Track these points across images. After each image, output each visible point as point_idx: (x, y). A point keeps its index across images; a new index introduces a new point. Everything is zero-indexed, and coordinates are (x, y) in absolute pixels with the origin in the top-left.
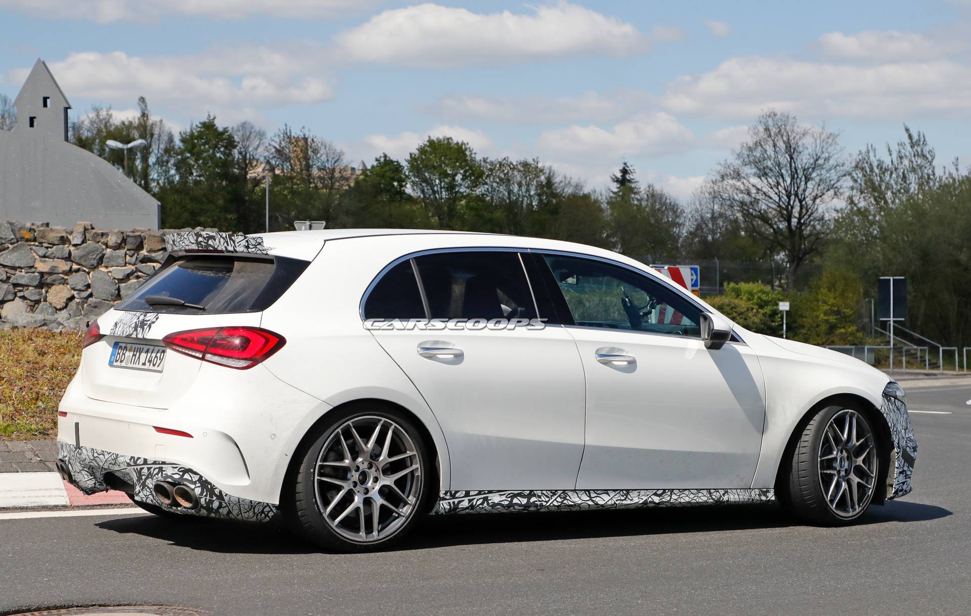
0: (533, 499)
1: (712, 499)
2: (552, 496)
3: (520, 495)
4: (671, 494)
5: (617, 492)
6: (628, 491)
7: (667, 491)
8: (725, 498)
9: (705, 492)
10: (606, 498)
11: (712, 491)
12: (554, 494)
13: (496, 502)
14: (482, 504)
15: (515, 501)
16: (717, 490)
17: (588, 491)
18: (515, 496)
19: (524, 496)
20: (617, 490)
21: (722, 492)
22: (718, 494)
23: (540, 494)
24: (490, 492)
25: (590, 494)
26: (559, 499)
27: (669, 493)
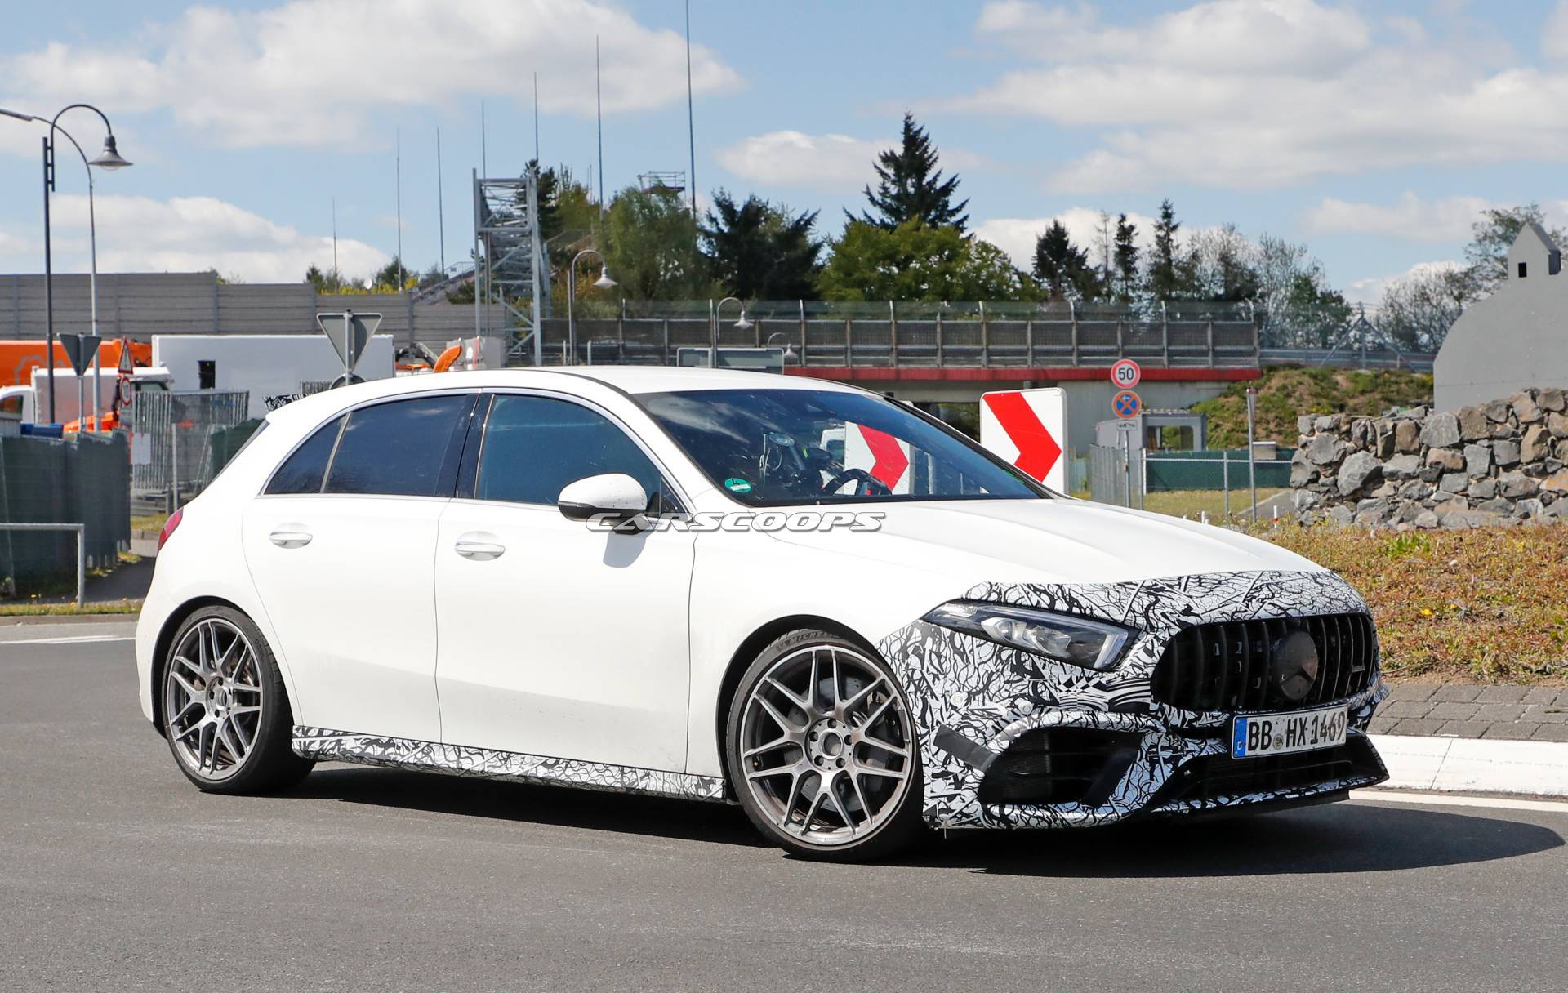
0: (391, 750)
1: (622, 782)
2: (413, 749)
3: (376, 742)
4: (566, 767)
5: (494, 754)
6: (509, 753)
7: (561, 761)
8: (641, 785)
9: (615, 770)
10: (478, 759)
11: (626, 770)
12: (417, 746)
13: (348, 748)
14: (333, 749)
15: (370, 750)
16: (633, 769)
17: (458, 746)
18: (371, 743)
19: (380, 745)
20: (495, 751)
21: (641, 773)
22: (634, 776)
23: (400, 745)
24: (345, 734)
25: (459, 751)
26: (420, 755)
27: (564, 765)
